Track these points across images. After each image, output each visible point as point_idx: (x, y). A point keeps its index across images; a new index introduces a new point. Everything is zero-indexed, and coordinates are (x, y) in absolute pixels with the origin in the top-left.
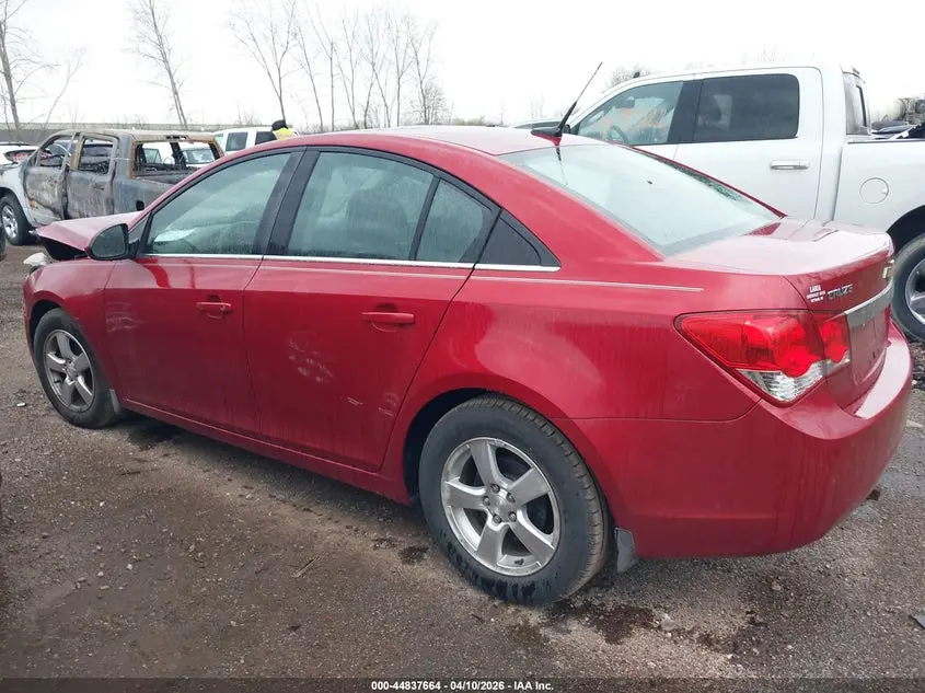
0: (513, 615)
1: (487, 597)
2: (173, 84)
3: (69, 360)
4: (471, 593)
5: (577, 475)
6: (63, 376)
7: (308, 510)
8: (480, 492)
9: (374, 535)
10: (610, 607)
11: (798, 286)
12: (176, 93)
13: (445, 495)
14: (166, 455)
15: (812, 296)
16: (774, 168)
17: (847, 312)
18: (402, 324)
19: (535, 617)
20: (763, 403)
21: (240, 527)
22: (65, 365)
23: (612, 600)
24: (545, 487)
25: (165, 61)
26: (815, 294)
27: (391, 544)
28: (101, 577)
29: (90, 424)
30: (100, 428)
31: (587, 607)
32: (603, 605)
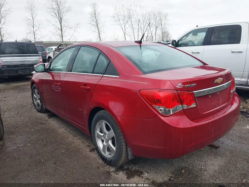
0: (107, 168)
1: (103, 163)
2: (99, 32)
3: (37, 96)
4: (101, 161)
5: (119, 132)
6: (36, 100)
7: (75, 136)
8: (102, 135)
9: (86, 144)
10: (133, 170)
11: (173, 83)
12: (99, 34)
13: (96, 135)
14: (53, 120)
15: (178, 86)
16: (232, 52)
17: (194, 92)
18: (88, 90)
19: (112, 169)
20: (159, 115)
21: (59, 138)
22: (36, 97)
23: (134, 168)
24: (113, 135)
25: (97, 26)
26: (179, 86)
27: (89, 146)
28: (22, 146)
29: (40, 112)
30: (42, 113)
31: (128, 169)
32: (132, 169)
